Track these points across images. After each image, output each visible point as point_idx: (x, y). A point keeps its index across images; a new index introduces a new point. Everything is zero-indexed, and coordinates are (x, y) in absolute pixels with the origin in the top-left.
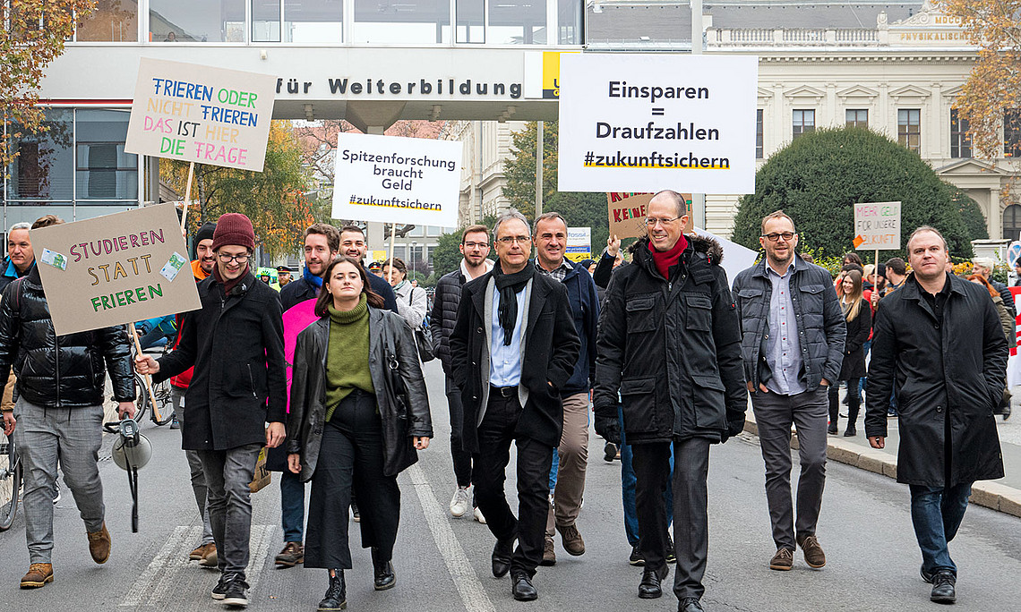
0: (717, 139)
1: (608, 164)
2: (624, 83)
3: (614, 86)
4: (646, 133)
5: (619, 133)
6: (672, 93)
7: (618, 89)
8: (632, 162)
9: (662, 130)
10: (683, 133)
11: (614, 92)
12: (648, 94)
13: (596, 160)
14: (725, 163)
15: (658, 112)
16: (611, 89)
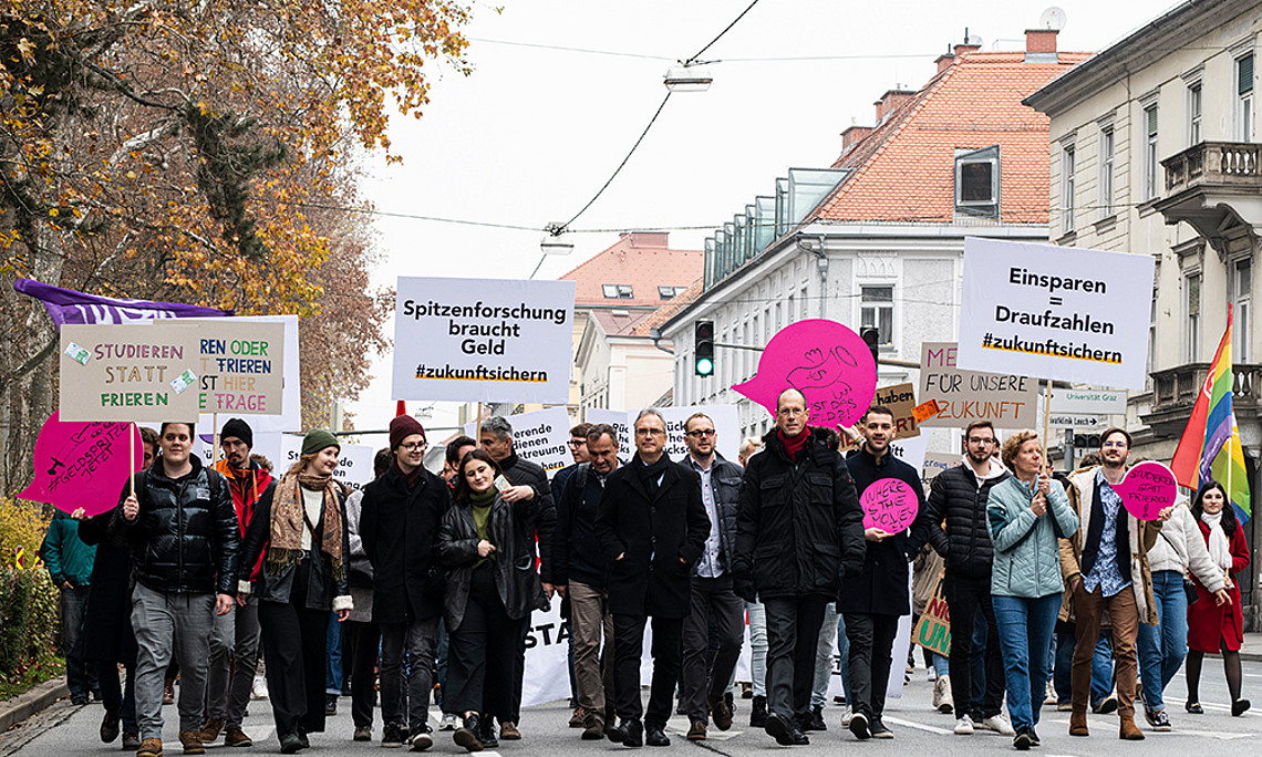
0: (1111, 332)
1: (1006, 347)
2: (1025, 271)
3: (1015, 273)
4: (1043, 320)
5: (1017, 318)
6: (1070, 284)
7: (1018, 276)
8: (1029, 347)
9: (1058, 319)
10: (1078, 325)
11: (1015, 279)
12: (1047, 283)
13: (994, 342)
14: (1117, 357)
15: (1056, 301)
16: (1012, 275)
